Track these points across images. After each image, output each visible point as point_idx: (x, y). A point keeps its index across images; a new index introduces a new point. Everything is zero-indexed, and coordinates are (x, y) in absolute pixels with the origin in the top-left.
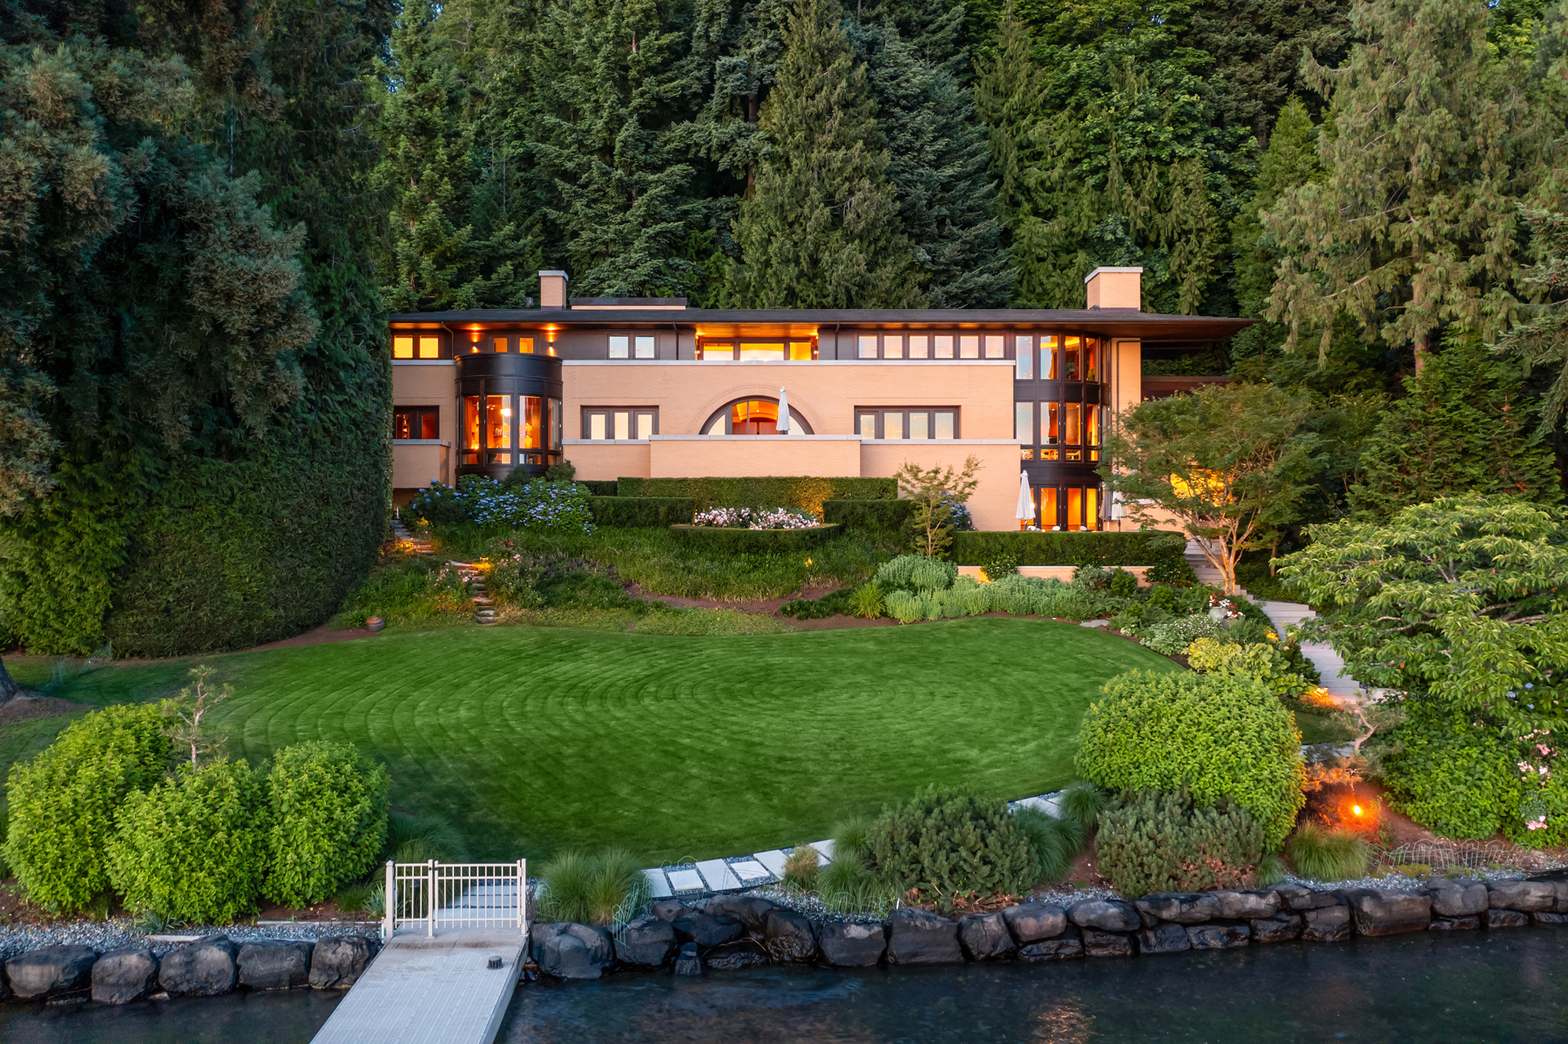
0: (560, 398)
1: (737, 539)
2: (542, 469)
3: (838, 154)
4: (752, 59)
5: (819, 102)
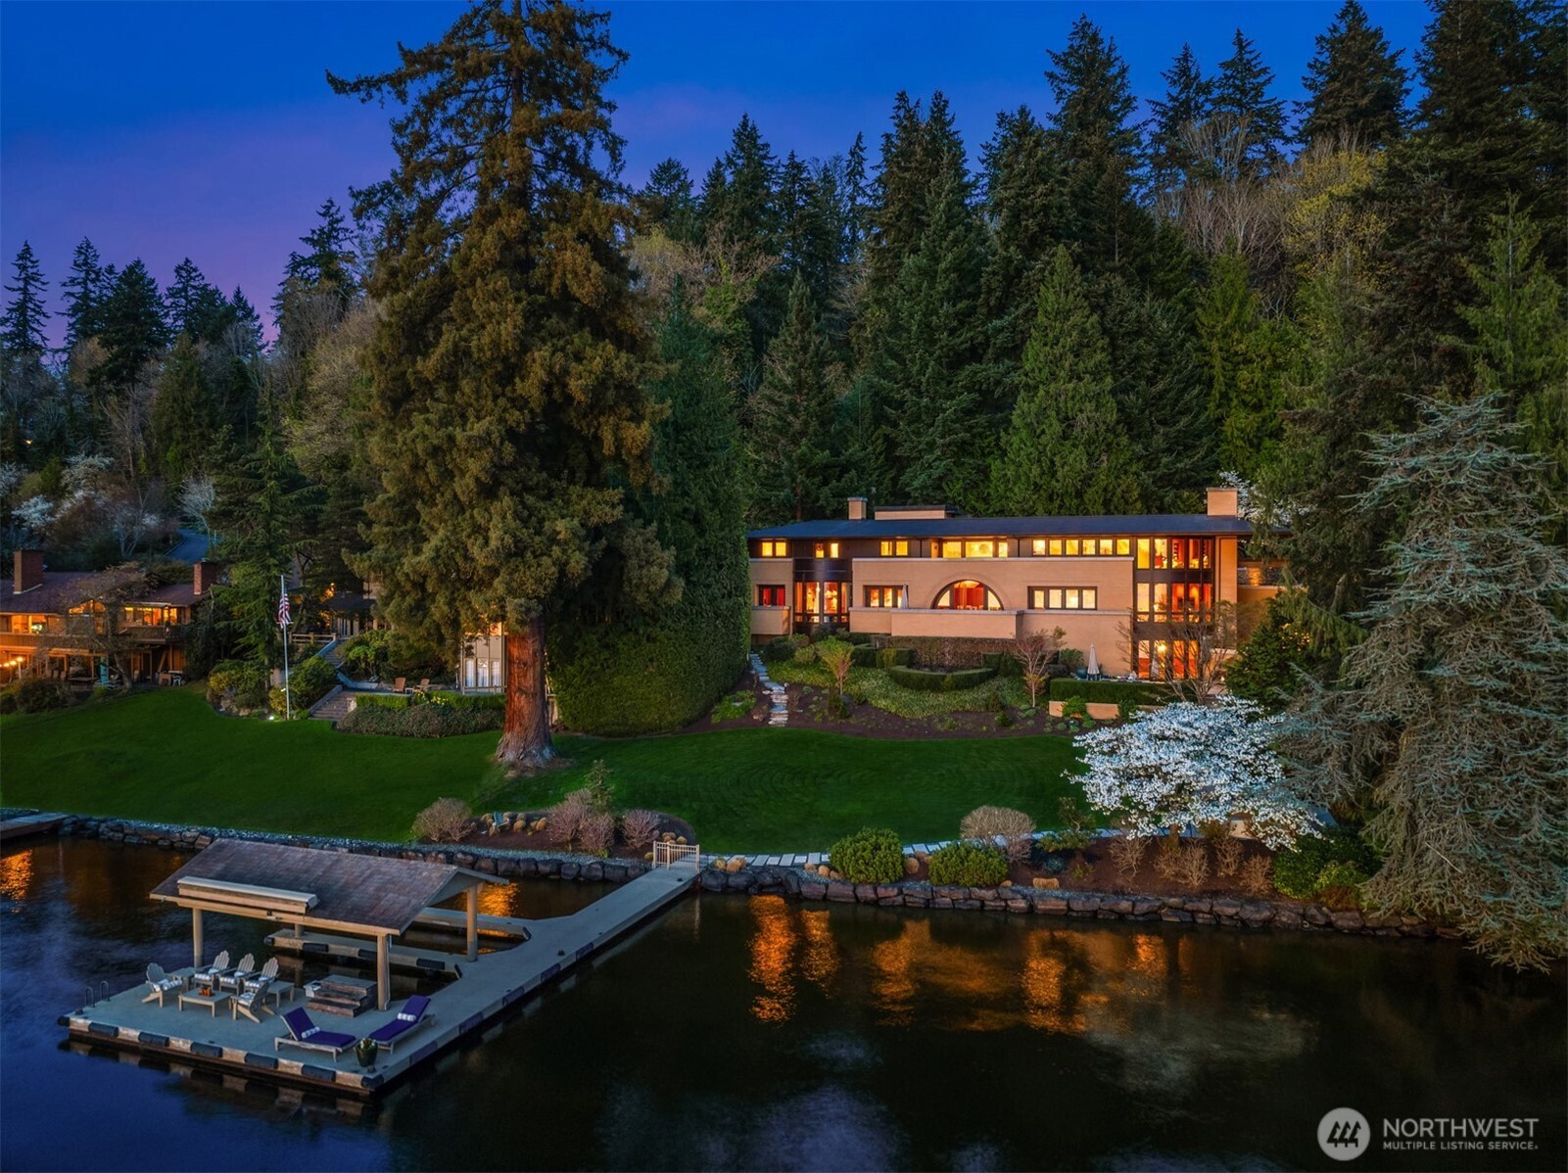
0: (851, 581)
1: (922, 679)
2: (838, 625)
3: (1071, 386)
4: (1017, 318)
5: (1057, 351)
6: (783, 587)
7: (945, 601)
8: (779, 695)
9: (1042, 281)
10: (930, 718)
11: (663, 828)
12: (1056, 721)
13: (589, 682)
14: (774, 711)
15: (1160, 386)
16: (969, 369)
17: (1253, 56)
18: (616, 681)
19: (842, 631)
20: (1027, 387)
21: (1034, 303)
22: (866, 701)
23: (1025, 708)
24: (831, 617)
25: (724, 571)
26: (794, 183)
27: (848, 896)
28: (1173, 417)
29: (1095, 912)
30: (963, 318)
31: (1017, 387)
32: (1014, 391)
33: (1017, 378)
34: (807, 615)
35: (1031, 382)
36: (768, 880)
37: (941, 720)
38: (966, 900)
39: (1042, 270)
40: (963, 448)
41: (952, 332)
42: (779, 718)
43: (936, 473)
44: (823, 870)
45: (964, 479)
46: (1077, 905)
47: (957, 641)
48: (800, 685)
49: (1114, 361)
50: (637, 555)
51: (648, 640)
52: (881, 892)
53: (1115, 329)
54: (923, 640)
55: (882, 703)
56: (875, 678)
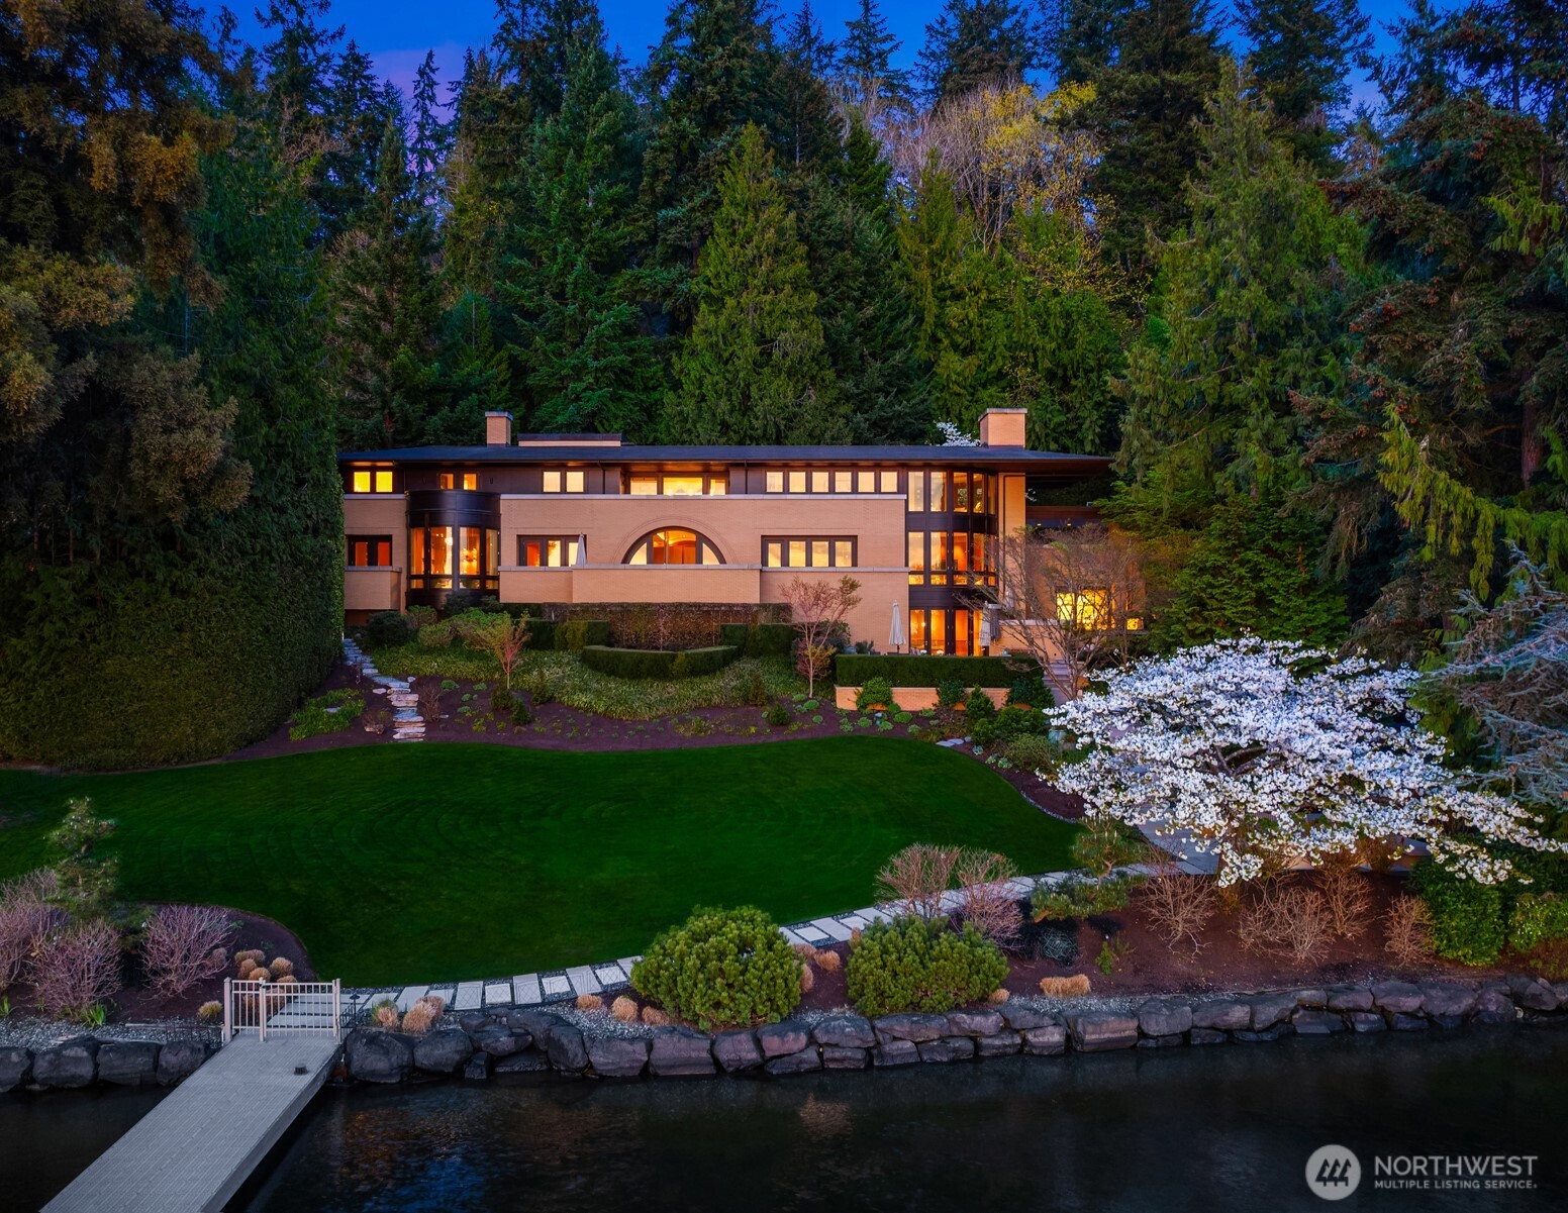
0: (499, 529)
1: (641, 660)
2: (481, 593)
3: (768, 298)
4: (693, 210)
5: (750, 251)
6: (388, 539)
7: (640, 558)
8: (402, 695)
9: (726, 163)
10: (663, 719)
11: (236, 942)
12: (852, 716)
13: (56, 668)
14: (400, 718)
15: (869, 311)
16: (627, 274)
17: (879, 19)
18: (111, 665)
19: (491, 599)
20: (709, 298)
21: (716, 191)
22: (551, 699)
23: (803, 698)
24: (468, 579)
25: (306, 489)
26: (354, 80)
27: (698, 1063)
28: (884, 350)
29: (1186, 1036)
30: (621, 204)
31: (695, 298)
32: (691, 305)
33: (695, 286)
34: (429, 578)
35: (715, 292)
36: (505, 1042)
37: (683, 721)
38: (942, 1039)
39: (725, 150)
40: (622, 378)
41: (607, 222)
42: (410, 729)
43: (588, 407)
44: (624, 1005)
45: (624, 417)
46: (1157, 1026)
47: (677, 609)
48: (436, 679)
49: (815, 276)
50: (161, 405)
51: (173, 591)
52: (773, 1045)
53: (814, 235)
54: (625, 609)
55: (581, 699)
56: (559, 664)
